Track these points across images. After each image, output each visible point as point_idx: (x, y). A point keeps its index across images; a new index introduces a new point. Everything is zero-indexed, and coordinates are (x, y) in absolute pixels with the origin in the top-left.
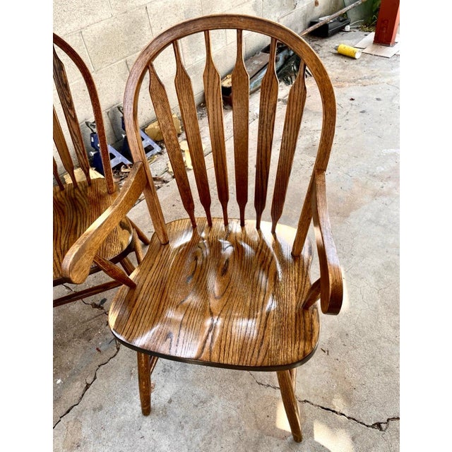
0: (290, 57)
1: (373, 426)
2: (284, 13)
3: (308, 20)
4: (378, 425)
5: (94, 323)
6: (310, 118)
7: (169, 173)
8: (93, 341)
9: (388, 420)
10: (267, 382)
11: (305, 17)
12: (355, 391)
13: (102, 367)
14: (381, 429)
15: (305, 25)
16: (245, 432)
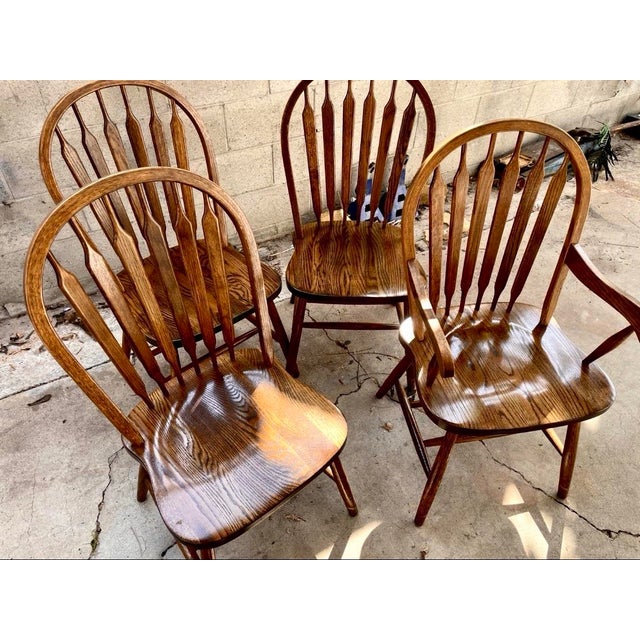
0: (593, 151)
1: (603, 531)
2: (600, 98)
3: (625, 113)
4: (609, 533)
5: (338, 358)
6: (603, 228)
7: (426, 241)
8: (336, 373)
9: (620, 531)
10: (503, 461)
11: (623, 108)
12: (591, 498)
13: (343, 397)
14: (610, 536)
15: (618, 118)
16: (474, 492)
